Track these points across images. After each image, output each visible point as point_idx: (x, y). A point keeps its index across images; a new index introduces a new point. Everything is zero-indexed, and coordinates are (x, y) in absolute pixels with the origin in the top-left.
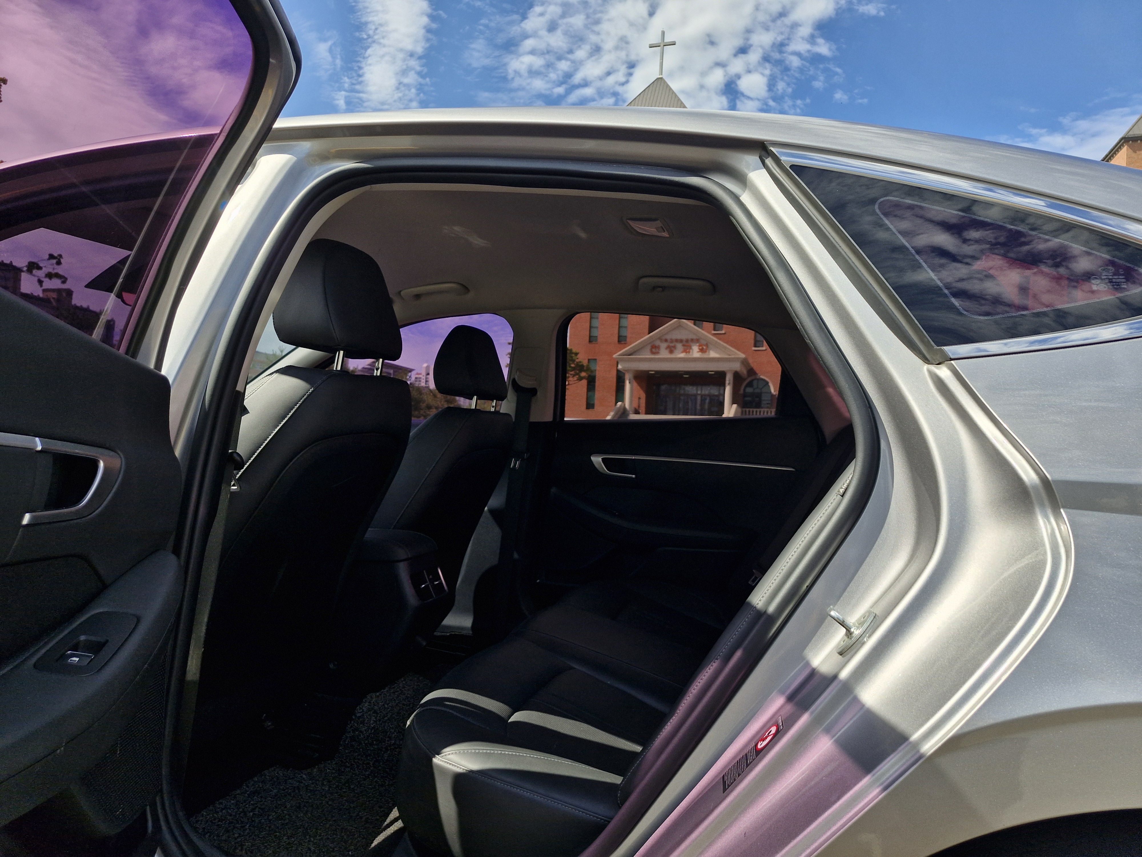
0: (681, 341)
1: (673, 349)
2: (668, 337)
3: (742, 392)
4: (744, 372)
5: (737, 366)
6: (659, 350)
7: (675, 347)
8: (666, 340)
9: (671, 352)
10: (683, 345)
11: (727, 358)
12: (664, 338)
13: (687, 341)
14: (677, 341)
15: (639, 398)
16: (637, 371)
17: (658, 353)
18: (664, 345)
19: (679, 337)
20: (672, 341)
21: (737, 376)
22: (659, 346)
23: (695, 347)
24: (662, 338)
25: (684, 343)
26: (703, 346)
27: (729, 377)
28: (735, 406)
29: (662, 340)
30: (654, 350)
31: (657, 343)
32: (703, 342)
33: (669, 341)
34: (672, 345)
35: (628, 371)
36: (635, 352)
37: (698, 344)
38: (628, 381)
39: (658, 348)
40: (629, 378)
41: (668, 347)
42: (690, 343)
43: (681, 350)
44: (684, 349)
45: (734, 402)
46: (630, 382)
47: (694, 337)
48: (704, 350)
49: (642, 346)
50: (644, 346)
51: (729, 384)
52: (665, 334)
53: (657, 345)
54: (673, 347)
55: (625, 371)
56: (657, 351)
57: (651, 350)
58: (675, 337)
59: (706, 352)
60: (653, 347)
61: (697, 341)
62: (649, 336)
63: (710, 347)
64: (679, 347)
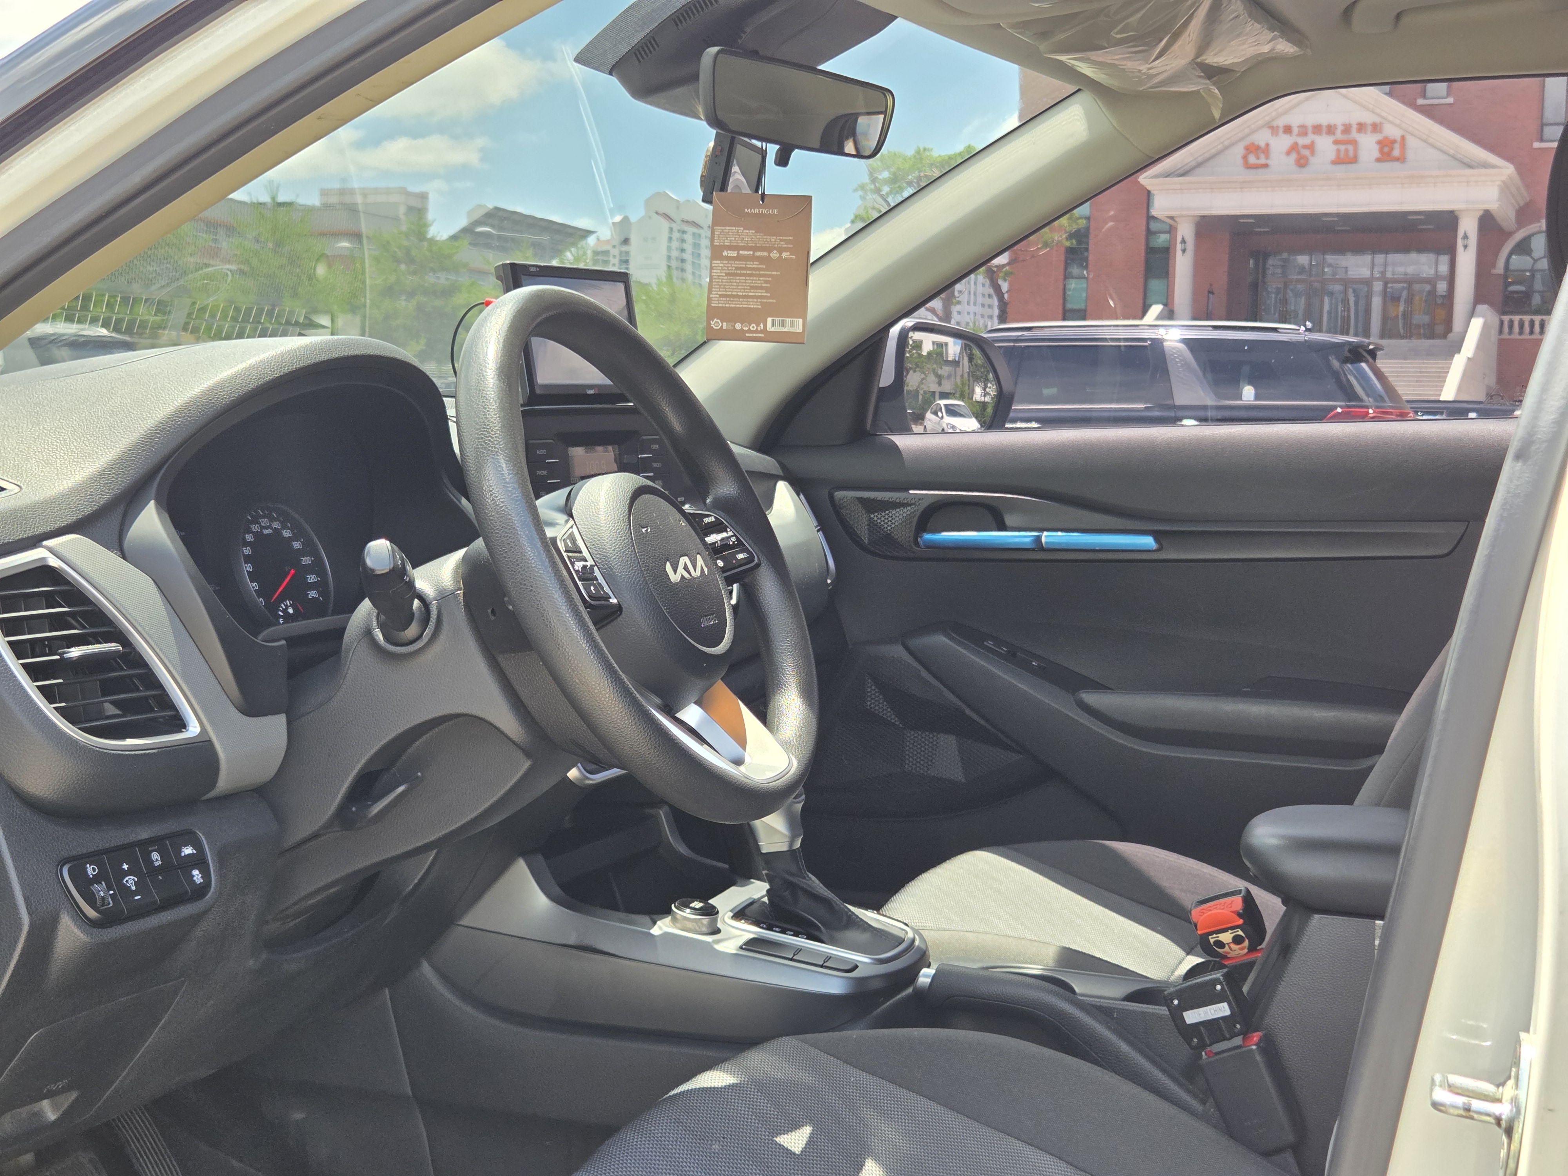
0: (1330, 130)
1: (1306, 152)
2: (1295, 119)
3: (1499, 267)
4: (1509, 214)
5: (1489, 198)
6: (1267, 157)
7: (1311, 147)
8: (1288, 130)
9: (1302, 162)
10: (1336, 142)
11: (1460, 174)
12: (1281, 122)
13: (1347, 129)
14: (1317, 129)
15: (1211, 292)
16: (1204, 217)
17: (1266, 166)
18: (1280, 145)
19: (1324, 120)
20: (1303, 131)
21: (1487, 221)
22: (1267, 145)
23: (1368, 145)
24: (1275, 124)
25: (1339, 135)
26: (1394, 141)
27: (1468, 226)
28: (1482, 308)
29: (1274, 130)
30: (1252, 159)
31: (1262, 138)
32: (1392, 132)
33: (1295, 130)
34: (1302, 141)
35: (1177, 219)
36: (1199, 165)
37: (1378, 137)
38: (1179, 247)
39: (1266, 150)
40: (1183, 241)
41: (1294, 148)
42: (1354, 134)
43: (1332, 156)
44: (1338, 151)
45: (1480, 297)
46: (1184, 251)
47: (1368, 118)
48: (1396, 153)
49: (1220, 147)
50: (1226, 148)
51: (1465, 247)
52: (1285, 113)
53: (1262, 144)
54: (1305, 147)
55: (1172, 218)
56: (1262, 161)
57: (1245, 158)
58: (1311, 121)
59: (1401, 159)
60: (1252, 149)
61: (1376, 128)
62: (1239, 120)
63: (1412, 143)
64: (1325, 147)
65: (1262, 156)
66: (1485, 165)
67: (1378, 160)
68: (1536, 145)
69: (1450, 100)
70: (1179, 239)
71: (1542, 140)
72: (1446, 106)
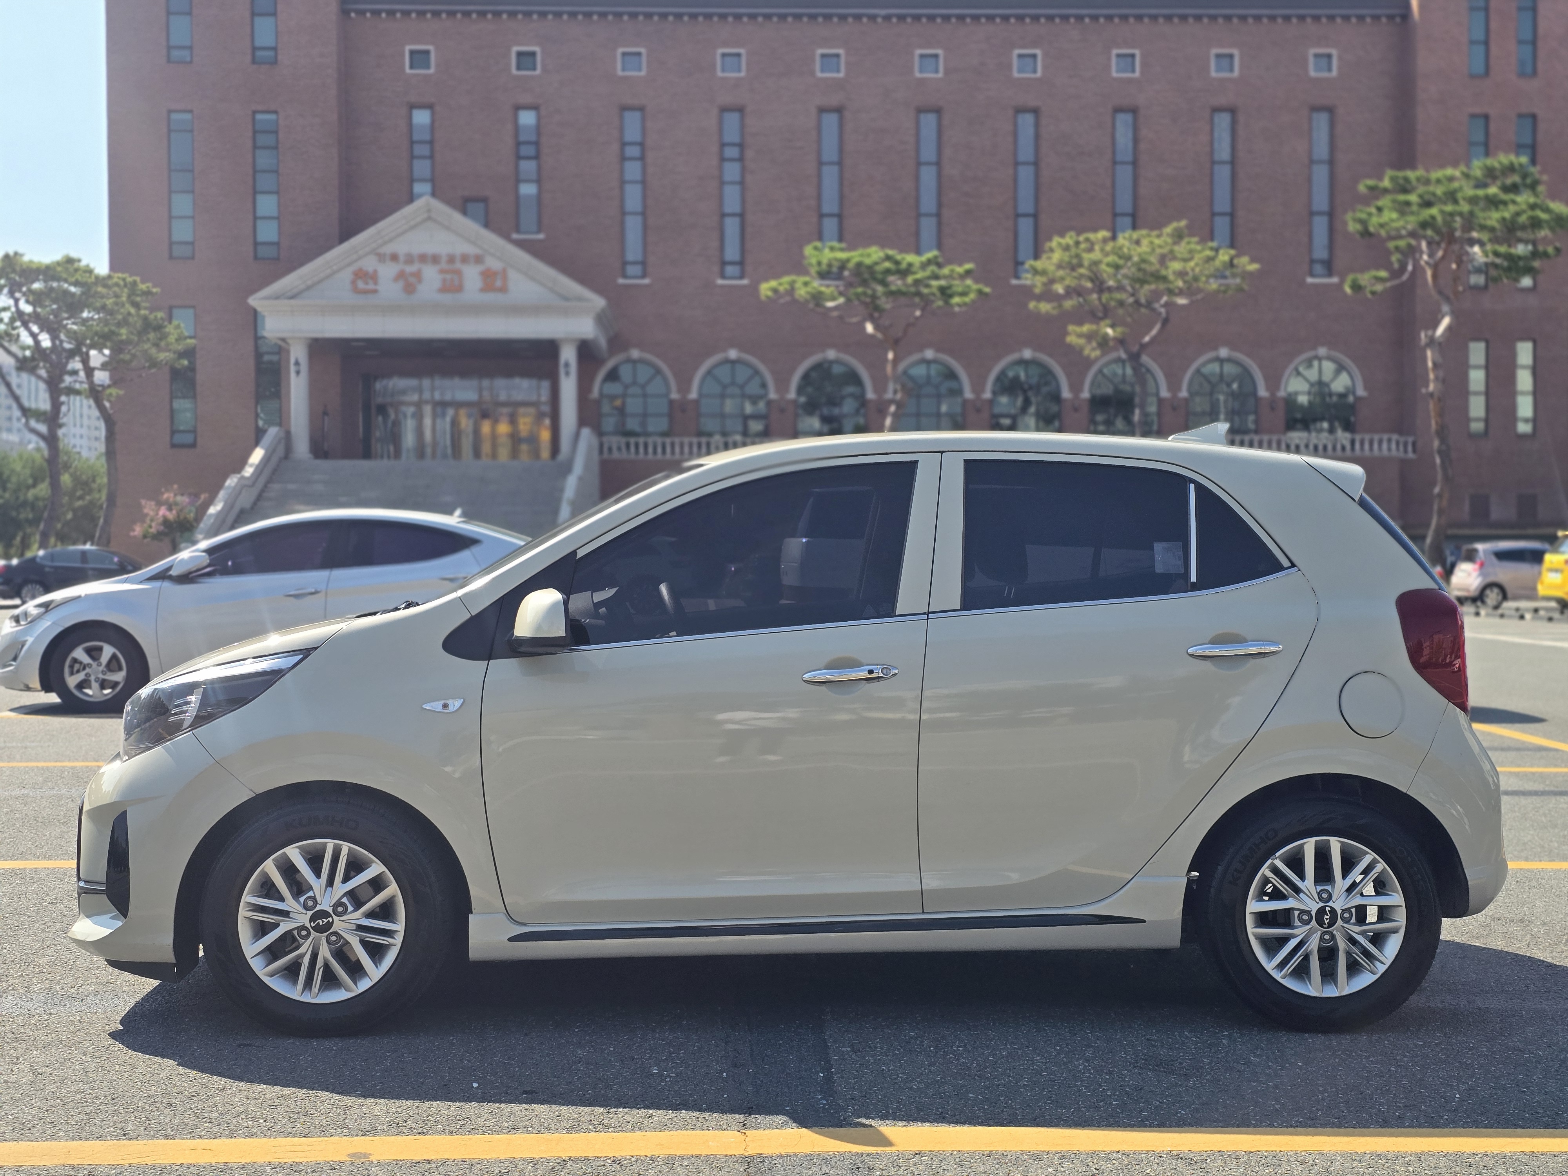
0: (435, 259)
1: (413, 280)
2: (401, 247)
3: (595, 393)
4: (603, 342)
5: (587, 328)
6: (376, 283)
7: (418, 275)
8: (394, 257)
9: (410, 289)
10: (442, 271)
11: (557, 307)
12: (388, 249)
13: (451, 259)
14: (423, 258)
15: (325, 413)
16: (316, 339)
17: (375, 291)
18: (387, 272)
19: (430, 249)
20: (410, 259)
22: (375, 272)
23: (472, 276)
24: (382, 250)
25: (444, 265)
26: (495, 274)
27: (568, 355)
28: (586, 432)
29: (381, 258)
30: (361, 285)
31: (369, 264)
32: (493, 264)
33: (402, 258)
34: (409, 269)
35: (290, 341)
36: (308, 288)
37: (481, 268)
38: (293, 369)
39: (374, 277)
40: (297, 363)
41: (401, 275)
42: (458, 265)
43: (437, 284)
44: (444, 281)
45: (582, 421)
46: (298, 373)
47: (470, 250)
48: (499, 283)
49: (329, 271)
50: (334, 273)
51: (567, 374)
52: (391, 240)
53: (370, 270)
54: (413, 274)
55: (283, 340)
56: (371, 286)
57: (354, 283)
58: (417, 249)
59: (503, 289)
60: (360, 274)
61: (479, 259)
62: (346, 245)
63: (513, 275)
64: (431, 275)
65: (370, 282)
66: (580, 299)
67: (483, 290)
68: (621, 281)
69: (541, 236)
70: (292, 361)
71: (625, 276)
72: (540, 241)
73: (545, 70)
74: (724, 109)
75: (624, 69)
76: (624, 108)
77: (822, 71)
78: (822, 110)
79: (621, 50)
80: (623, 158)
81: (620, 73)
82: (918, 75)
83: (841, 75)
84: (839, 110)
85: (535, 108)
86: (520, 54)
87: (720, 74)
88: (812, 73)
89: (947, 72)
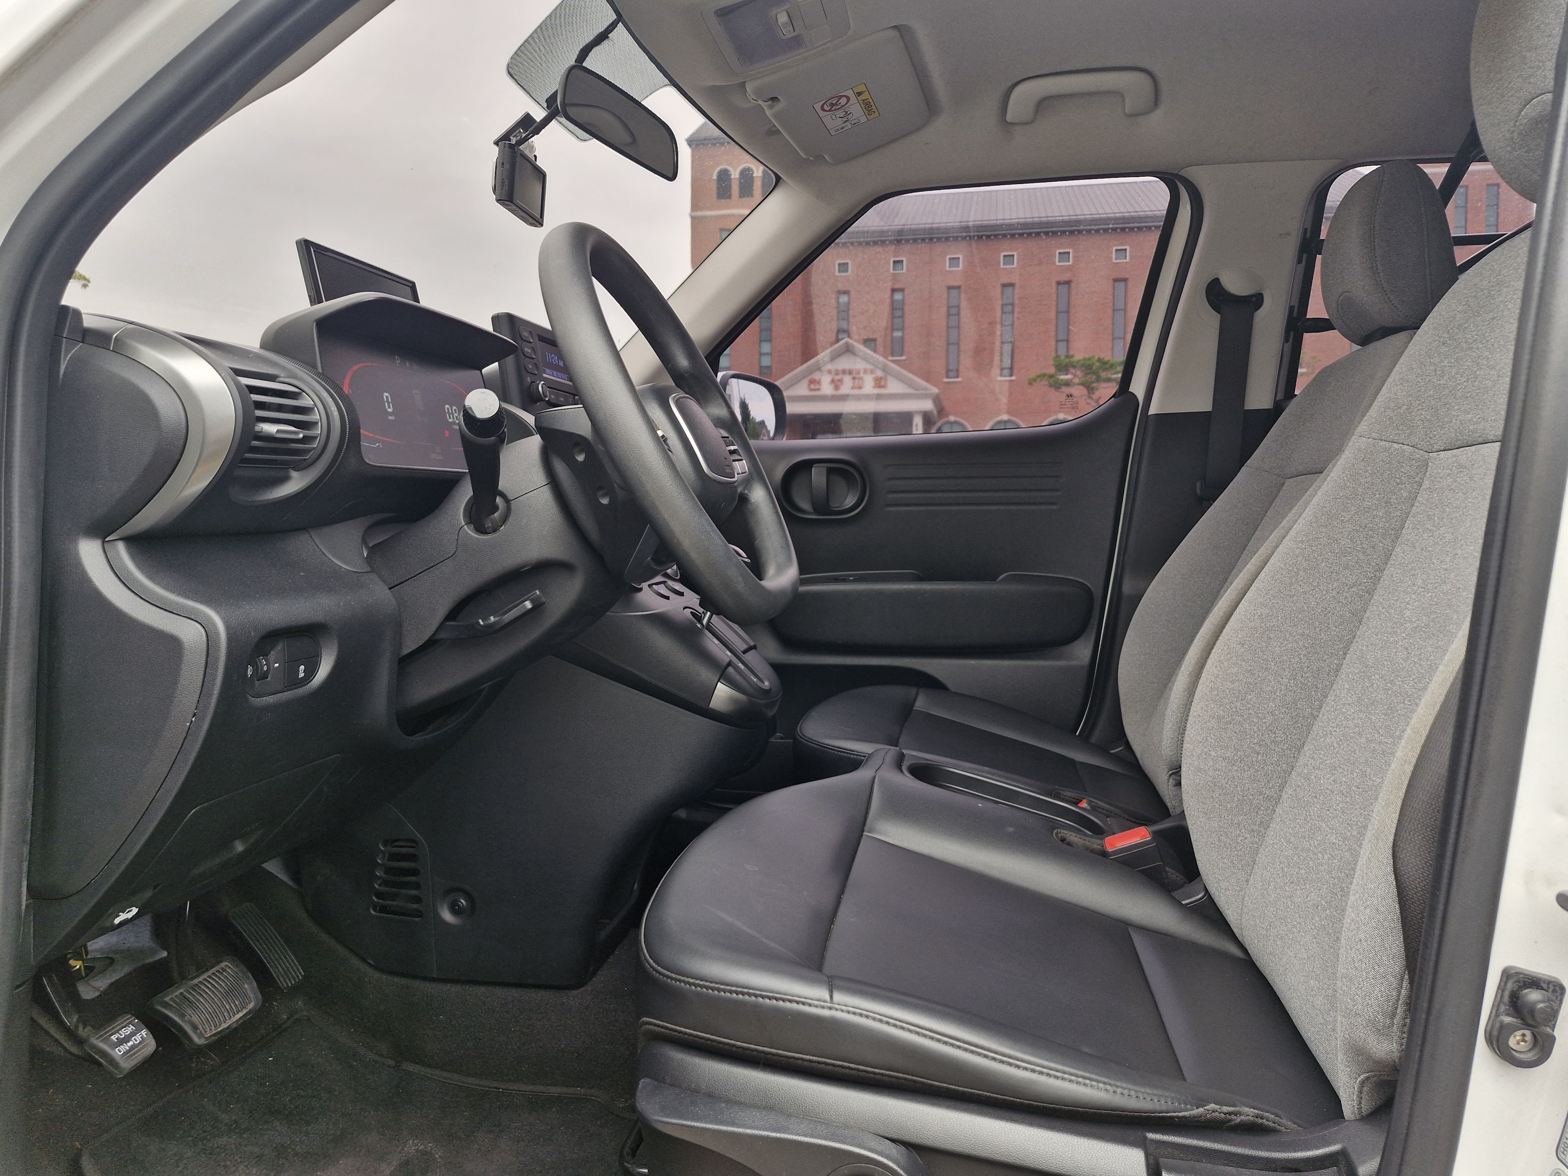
0: (850, 372)
1: (839, 383)
2: (830, 368)
4: (935, 413)
5: (928, 405)
6: (820, 385)
7: (841, 381)
8: (829, 372)
9: (837, 388)
10: (853, 378)
11: (914, 394)
12: (826, 368)
13: (858, 372)
14: (844, 372)
17: (819, 389)
18: (826, 379)
19: (847, 367)
20: (837, 373)
21: (926, 416)
22: (820, 379)
23: (868, 380)
24: (823, 369)
25: (854, 375)
26: (881, 378)
27: (918, 419)
29: (823, 372)
30: (812, 386)
31: (817, 374)
32: (880, 372)
33: (833, 372)
34: (837, 377)
36: (786, 389)
37: (874, 376)
39: (819, 383)
41: (833, 381)
42: (862, 375)
43: (851, 385)
44: (854, 383)
47: (869, 366)
48: (882, 383)
49: (796, 380)
50: (799, 381)
52: (825, 363)
53: (817, 379)
54: (838, 380)
56: (817, 387)
57: (809, 385)
58: (840, 368)
59: (885, 387)
60: (812, 381)
61: (872, 372)
62: (805, 366)
63: (890, 378)
64: (847, 379)
65: (817, 384)
66: (926, 389)
67: (875, 387)
68: (946, 380)
69: (905, 358)
71: (948, 377)
72: (904, 360)
73: (908, 269)
74: (1004, 286)
75: (950, 267)
76: (950, 288)
77: (1059, 262)
78: (1059, 283)
79: (948, 257)
80: (949, 315)
81: (948, 269)
82: (1114, 261)
83: (1071, 263)
84: (1068, 283)
85: (902, 290)
86: (894, 262)
87: (1002, 266)
88: (1055, 263)
89: (1131, 258)
